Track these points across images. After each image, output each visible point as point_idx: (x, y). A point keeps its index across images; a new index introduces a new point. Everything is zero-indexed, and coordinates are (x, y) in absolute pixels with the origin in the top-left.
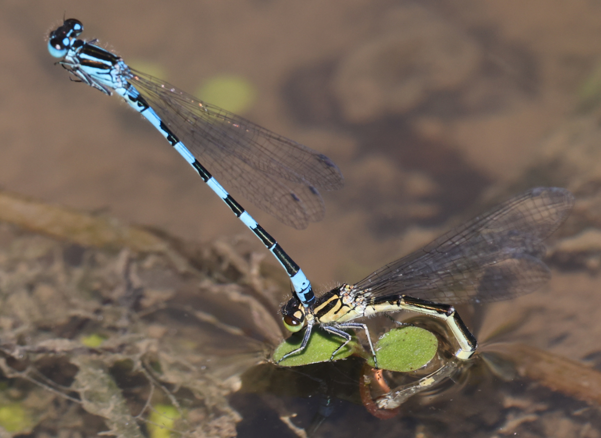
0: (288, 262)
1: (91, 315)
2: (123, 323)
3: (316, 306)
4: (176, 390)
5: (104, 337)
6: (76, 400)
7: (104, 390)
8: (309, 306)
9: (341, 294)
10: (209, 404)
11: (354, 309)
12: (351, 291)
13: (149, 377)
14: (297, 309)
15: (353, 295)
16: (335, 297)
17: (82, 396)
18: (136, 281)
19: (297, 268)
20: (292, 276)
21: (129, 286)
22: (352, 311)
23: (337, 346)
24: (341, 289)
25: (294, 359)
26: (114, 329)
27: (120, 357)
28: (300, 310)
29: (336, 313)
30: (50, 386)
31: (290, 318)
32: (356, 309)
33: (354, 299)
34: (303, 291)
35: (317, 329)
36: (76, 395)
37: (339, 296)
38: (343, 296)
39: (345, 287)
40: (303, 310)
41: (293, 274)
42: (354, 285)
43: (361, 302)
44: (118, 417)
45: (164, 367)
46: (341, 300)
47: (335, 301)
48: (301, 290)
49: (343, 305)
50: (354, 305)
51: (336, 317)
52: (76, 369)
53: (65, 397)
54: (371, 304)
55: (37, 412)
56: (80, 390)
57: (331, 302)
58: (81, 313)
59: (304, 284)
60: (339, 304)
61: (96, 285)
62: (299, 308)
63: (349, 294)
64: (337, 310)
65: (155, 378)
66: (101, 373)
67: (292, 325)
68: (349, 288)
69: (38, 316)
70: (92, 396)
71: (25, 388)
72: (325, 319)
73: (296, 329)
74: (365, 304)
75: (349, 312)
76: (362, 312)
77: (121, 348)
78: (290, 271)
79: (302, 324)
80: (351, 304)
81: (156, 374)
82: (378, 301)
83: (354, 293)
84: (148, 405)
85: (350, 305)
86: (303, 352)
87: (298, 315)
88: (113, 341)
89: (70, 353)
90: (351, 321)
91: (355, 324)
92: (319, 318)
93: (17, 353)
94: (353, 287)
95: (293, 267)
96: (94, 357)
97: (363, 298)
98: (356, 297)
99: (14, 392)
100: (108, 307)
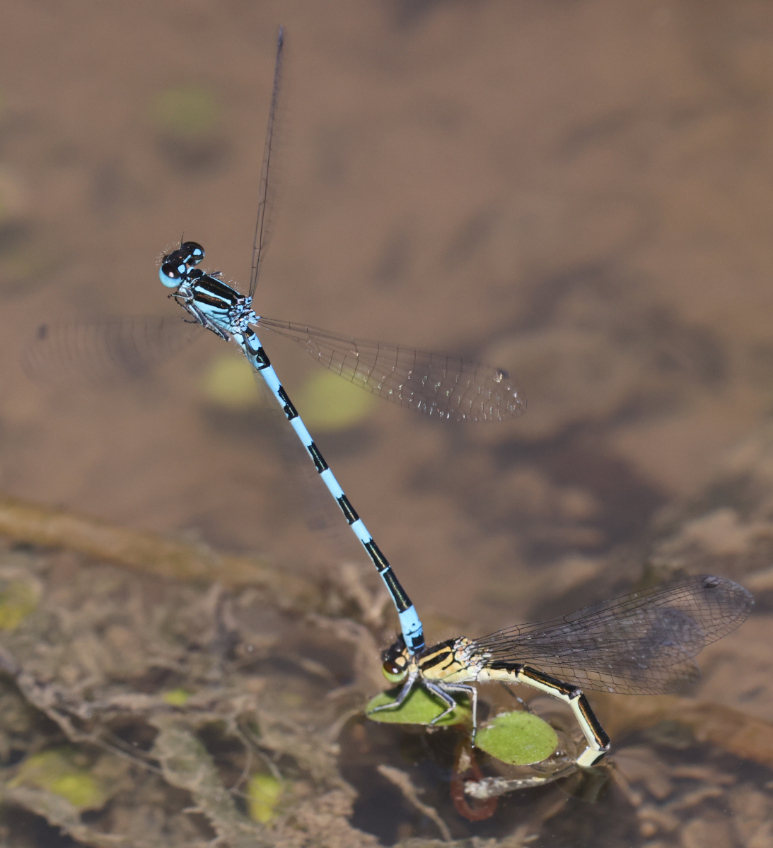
0: (399, 594)
1: (174, 666)
2: (214, 674)
3: (423, 656)
4: (277, 757)
5: (190, 692)
6: (154, 770)
7: (190, 758)
8: (415, 654)
9: (455, 647)
10: (317, 774)
11: (466, 668)
12: (468, 646)
13: (245, 742)
14: (400, 655)
15: (468, 652)
16: (447, 649)
17: (164, 765)
18: (231, 622)
19: (409, 604)
20: (401, 612)
21: (222, 628)
22: (463, 671)
23: (441, 710)
24: (457, 642)
25: (387, 715)
26: (202, 682)
27: (211, 717)
28: (404, 657)
29: (444, 668)
30: (125, 751)
31: (390, 665)
32: (469, 668)
33: (469, 656)
34: (411, 633)
35: (419, 684)
36: (155, 763)
37: (452, 648)
38: (457, 650)
39: (462, 640)
40: (407, 657)
41: (403, 610)
42: (473, 640)
43: (476, 662)
44: (207, 790)
45: (263, 728)
46: (454, 654)
47: (446, 654)
48: (408, 632)
49: (454, 661)
50: (467, 664)
51: (443, 674)
52: (155, 731)
53: (143, 766)
54: (487, 667)
55: (108, 782)
56: (162, 758)
57: (441, 654)
58: (161, 662)
59: (414, 624)
60: (450, 658)
61: (180, 627)
62: (404, 653)
63: (464, 650)
64: (446, 666)
65: (253, 743)
66: (187, 737)
67: (392, 672)
68: (467, 643)
69: (110, 665)
70: (175, 765)
71: (93, 754)
72: (431, 673)
73: (397, 679)
74: (480, 665)
75: (459, 671)
76: (475, 674)
77: (212, 705)
78: (400, 605)
79: (405, 673)
80: (465, 662)
81: (254, 737)
82: (496, 666)
83: (471, 649)
84: (245, 775)
85: (462, 663)
86: (399, 708)
87: (400, 662)
88: (201, 698)
89: (148, 712)
90: (460, 683)
91: (464, 686)
92: (423, 671)
93: (83, 711)
94: (471, 642)
95: (404, 601)
96: (178, 716)
97: (480, 658)
98: (473, 656)
99: (81, 759)
100: (195, 656)
